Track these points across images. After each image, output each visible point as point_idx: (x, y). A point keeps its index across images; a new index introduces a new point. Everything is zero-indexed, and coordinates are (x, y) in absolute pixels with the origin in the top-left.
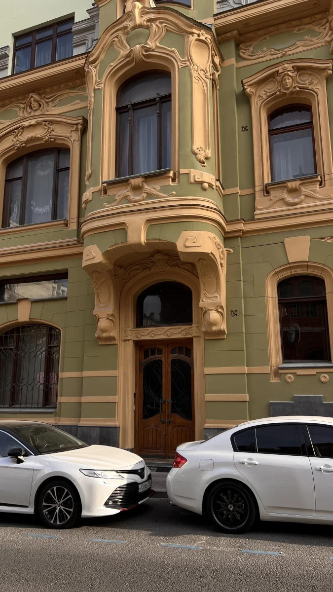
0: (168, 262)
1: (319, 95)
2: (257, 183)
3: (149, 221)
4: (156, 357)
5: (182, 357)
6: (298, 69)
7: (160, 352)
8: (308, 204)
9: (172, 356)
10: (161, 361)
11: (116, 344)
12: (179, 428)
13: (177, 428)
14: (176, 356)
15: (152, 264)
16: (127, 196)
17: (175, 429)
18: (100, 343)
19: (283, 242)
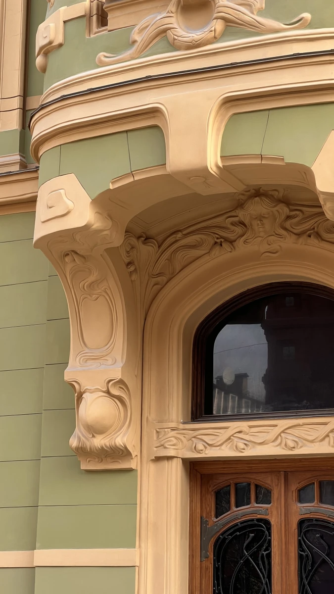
3: (230, 101)
11: (130, 470)
16: (165, 31)
18: (84, 467)
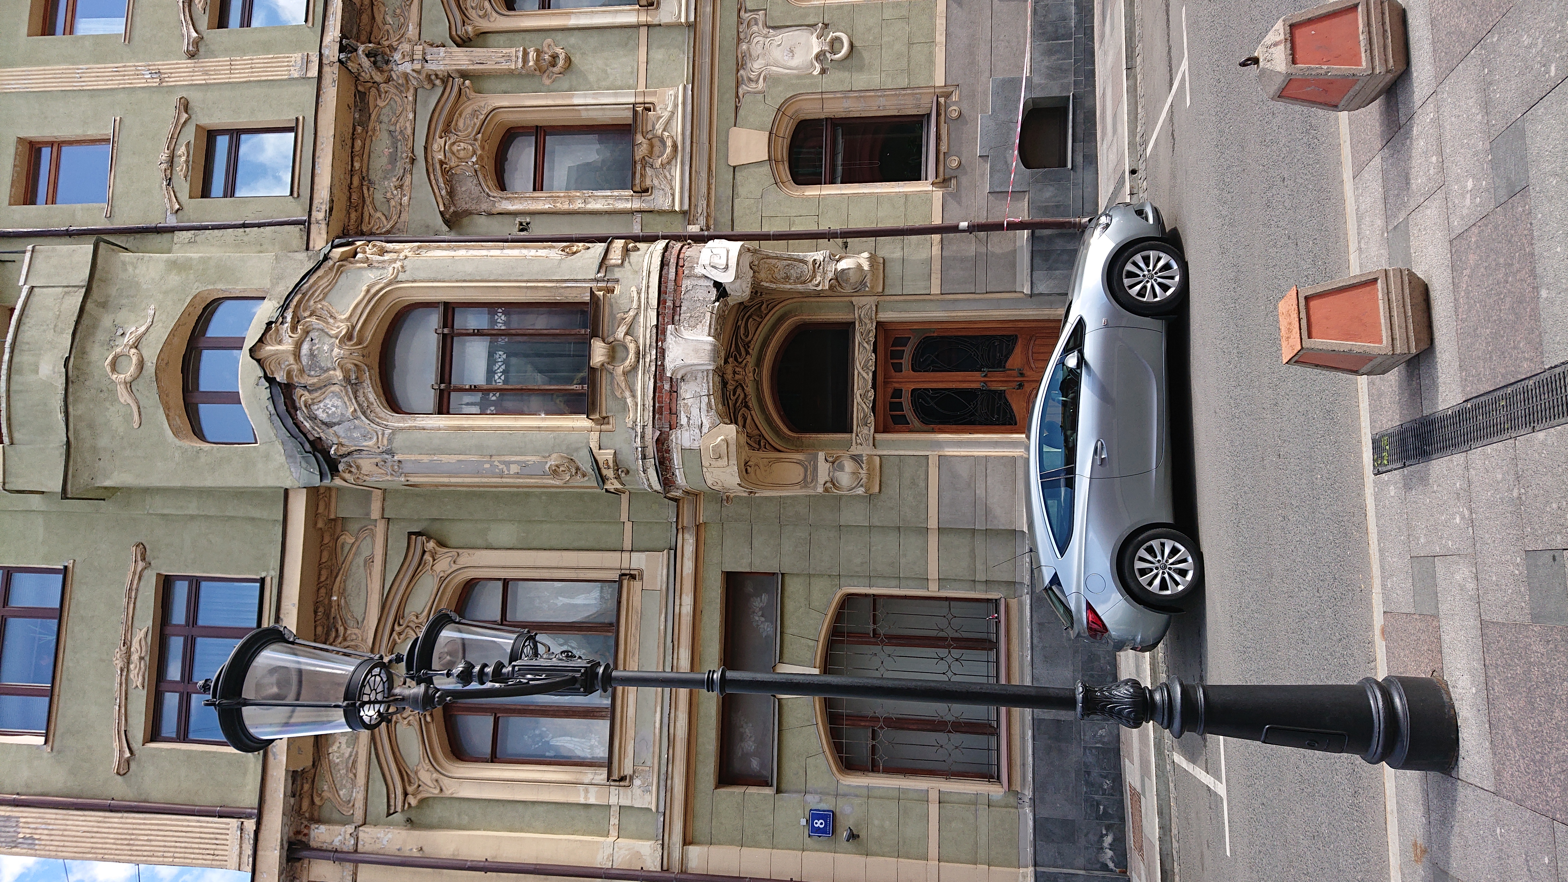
0: (740, 360)
1: (498, 104)
2: (628, 205)
4: (906, 401)
5: (908, 351)
6: (447, 130)
7: (898, 393)
8: (677, 127)
9: (906, 370)
10: (913, 390)
12: (1031, 358)
13: (1032, 361)
14: (906, 361)
15: (739, 391)
17: (1033, 366)
19: (734, 167)
